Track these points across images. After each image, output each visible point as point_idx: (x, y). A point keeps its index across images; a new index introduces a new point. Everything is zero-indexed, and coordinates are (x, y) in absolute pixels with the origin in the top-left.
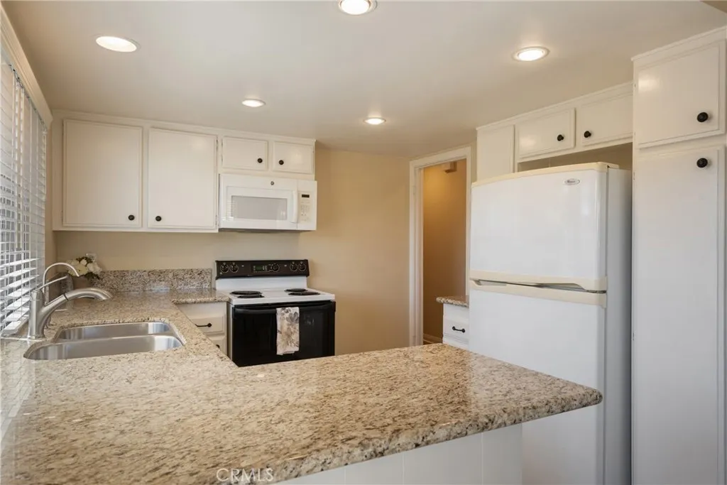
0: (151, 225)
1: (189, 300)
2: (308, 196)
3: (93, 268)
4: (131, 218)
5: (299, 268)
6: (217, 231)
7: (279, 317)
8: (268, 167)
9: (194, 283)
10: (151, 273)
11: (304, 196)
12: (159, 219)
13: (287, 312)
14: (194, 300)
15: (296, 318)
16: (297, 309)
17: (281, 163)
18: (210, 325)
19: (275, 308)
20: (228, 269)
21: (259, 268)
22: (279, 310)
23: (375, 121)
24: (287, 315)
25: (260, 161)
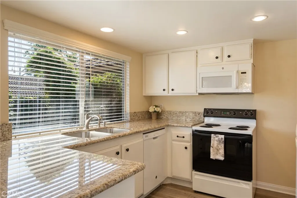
1: (175, 125)
2: (245, 73)
4: (164, 90)
6: (198, 94)
7: (212, 139)
8: (222, 61)
9: (197, 118)
10: (180, 112)
11: (242, 73)
12: (173, 90)
13: (217, 137)
14: (177, 125)
15: (222, 141)
16: (223, 136)
17: (229, 56)
18: (184, 137)
19: (211, 134)
20: (209, 112)
21: (225, 113)
22: (212, 135)
24: (217, 139)
25: (217, 58)
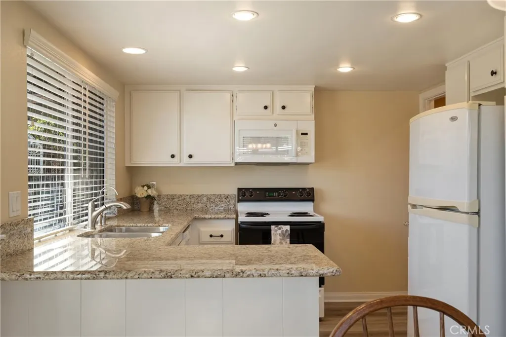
0: (186, 162)
1: (207, 216)
2: (306, 134)
3: (151, 192)
4: (173, 156)
5: (307, 195)
6: (233, 165)
7: (273, 232)
8: (273, 113)
9: (222, 205)
10: (192, 196)
11: (303, 134)
12: (190, 156)
13: (280, 229)
14: (210, 216)
15: (287, 234)
16: (288, 227)
17: (284, 107)
18: (222, 236)
19: (270, 225)
20: (246, 195)
21: (271, 194)
22: (273, 227)
23: (345, 68)
24: (279, 231)
25: (266, 108)
